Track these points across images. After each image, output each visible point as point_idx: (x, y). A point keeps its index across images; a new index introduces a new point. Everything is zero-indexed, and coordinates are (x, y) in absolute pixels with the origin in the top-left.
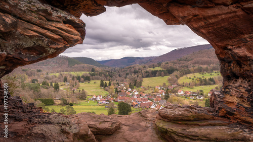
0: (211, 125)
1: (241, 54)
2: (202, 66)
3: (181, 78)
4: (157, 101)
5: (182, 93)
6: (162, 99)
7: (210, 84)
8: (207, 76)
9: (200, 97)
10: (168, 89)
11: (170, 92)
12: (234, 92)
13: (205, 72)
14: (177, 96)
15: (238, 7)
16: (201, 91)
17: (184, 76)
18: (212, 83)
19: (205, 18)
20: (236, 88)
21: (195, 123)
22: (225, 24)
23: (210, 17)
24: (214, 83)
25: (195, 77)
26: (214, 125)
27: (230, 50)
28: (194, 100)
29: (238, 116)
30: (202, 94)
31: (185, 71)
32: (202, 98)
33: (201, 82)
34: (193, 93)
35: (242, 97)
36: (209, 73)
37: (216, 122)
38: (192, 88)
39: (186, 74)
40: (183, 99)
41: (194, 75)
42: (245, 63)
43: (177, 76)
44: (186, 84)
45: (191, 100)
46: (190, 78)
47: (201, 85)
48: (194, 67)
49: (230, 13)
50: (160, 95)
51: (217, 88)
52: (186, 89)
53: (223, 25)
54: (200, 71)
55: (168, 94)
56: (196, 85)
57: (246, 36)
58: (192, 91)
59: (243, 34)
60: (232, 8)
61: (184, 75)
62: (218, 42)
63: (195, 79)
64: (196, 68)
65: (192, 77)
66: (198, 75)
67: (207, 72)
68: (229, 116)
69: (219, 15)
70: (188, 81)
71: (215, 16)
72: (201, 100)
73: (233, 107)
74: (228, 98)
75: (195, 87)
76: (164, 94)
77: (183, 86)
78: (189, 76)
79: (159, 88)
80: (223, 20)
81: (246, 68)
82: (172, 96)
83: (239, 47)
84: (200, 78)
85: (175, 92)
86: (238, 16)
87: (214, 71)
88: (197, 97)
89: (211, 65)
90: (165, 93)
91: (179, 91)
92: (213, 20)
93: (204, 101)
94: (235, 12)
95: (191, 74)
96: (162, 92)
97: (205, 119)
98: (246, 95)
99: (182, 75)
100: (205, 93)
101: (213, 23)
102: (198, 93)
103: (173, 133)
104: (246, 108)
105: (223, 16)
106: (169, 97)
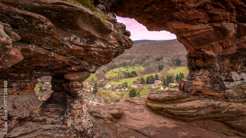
0: (188, 101)
1: (210, 54)
2: (126, 61)
3: (108, 72)
4: (86, 96)
5: (109, 86)
6: (91, 94)
7: (132, 77)
8: (130, 70)
9: (124, 89)
10: (96, 84)
11: (98, 86)
12: (198, 78)
13: (129, 66)
14: (105, 89)
15: (210, 25)
16: (126, 83)
17: (111, 71)
18: (134, 75)
19: (192, 31)
20: (200, 75)
21: (178, 101)
22: (203, 36)
23: (195, 31)
24: (136, 76)
25: (120, 71)
26: (191, 101)
27: (203, 51)
28: (120, 91)
29: (205, 93)
30: (126, 86)
31: (111, 66)
32: (126, 89)
33: (126, 75)
34: (119, 85)
35: (205, 81)
36: (131, 67)
37: (191, 99)
38: (118, 81)
39: (112, 68)
40: (110, 91)
41: (119, 70)
42: (210, 59)
43: (104, 71)
44: (113, 78)
45: (117, 92)
46: (116, 72)
47: (125, 78)
48: (119, 62)
49: (207, 29)
50: (89, 90)
51: (138, 80)
52: (113, 83)
53: (202, 36)
54: (124, 65)
55: (96, 88)
56: (121, 78)
57: (214, 43)
58: (118, 83)
59: (212, 42)
60: (208, 26)
61: (110, 69)
62: (197, 46)
63: (120, 73)
64: (121, 62)
65: (118, 71)
66: (123, 69)
67: (130, 66)
68: (198, 94)
69: (201, 29)
70: (114, 75)
71: (198, 30)
72: (126, 91)
73: (200, 88)
74: (195, 83)
75: (120, 80)
76: (92, 89)
77: (110, 80)
78: (115, 70)
79: (88, 83)
80: (202, 33)
81: (210, 62)
82: (100, 90)
83: (209, 50)
84: (124, 72)
85: (102, 86)
86: (211, 31)
87: (136, 65)
88: (123, 89)
89: (134, 60)
90: (94, 88)
91: (107, 85)
92: (196, 33)
93: (129, 92)
94: (209, 28)
95: (117, 69)
96: (91, 87)
97: (183, 98)
98: (208, 79)
99: (108, 70)
100: (128, 85)
101: (196, 35)
102: (123, 86)
103: (168, 109)
104: (209, 87)
105: (203, 30)
106: (97, 91)
